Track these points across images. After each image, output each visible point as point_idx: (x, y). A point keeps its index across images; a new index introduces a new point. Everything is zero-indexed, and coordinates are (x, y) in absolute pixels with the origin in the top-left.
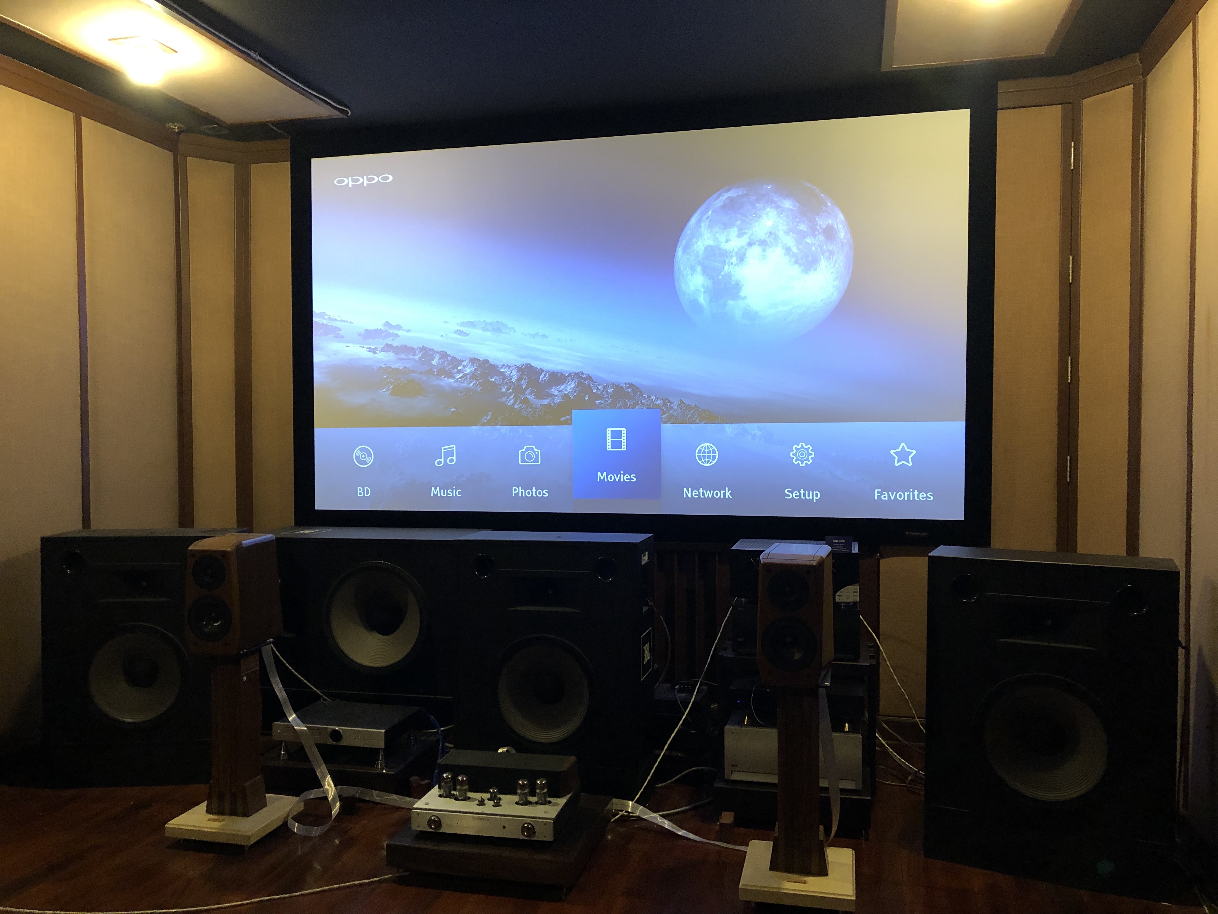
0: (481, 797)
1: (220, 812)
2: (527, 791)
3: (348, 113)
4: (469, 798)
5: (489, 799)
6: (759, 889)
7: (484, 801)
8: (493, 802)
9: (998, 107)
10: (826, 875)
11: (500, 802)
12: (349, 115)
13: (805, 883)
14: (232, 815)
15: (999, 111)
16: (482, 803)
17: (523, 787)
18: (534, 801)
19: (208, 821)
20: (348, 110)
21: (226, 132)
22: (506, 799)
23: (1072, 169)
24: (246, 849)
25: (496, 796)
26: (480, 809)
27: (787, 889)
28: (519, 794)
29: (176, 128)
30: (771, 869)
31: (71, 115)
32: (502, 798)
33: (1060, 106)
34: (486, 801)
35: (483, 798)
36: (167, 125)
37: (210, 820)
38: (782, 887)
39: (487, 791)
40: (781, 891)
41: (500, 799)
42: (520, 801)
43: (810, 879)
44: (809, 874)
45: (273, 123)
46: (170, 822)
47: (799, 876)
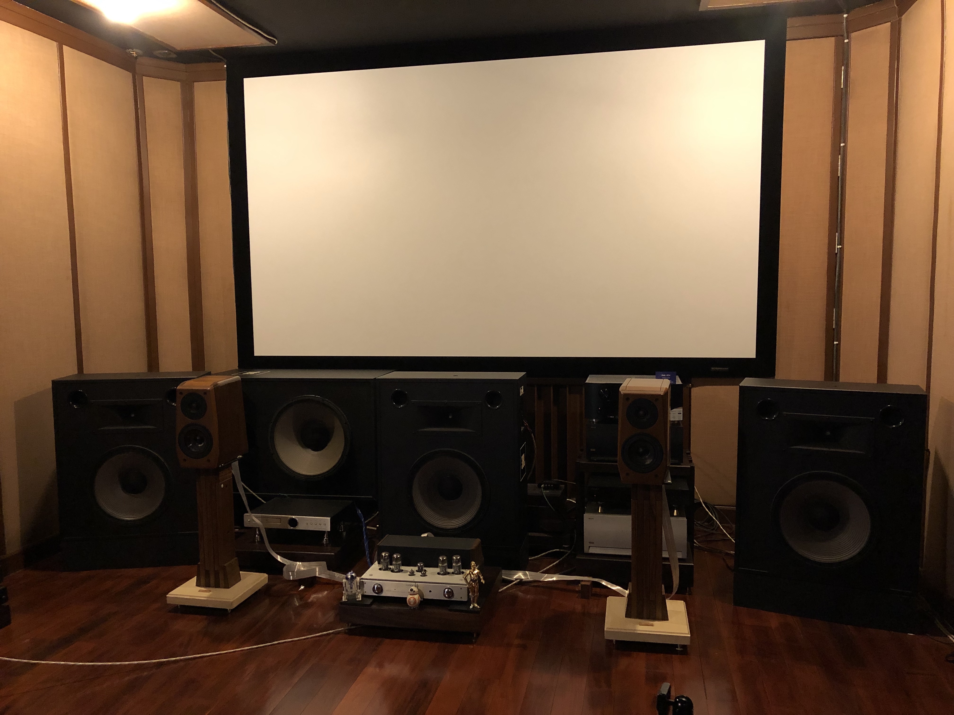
0: (412, 570)
1: (207, 585)
2: (446, 564)
3: (275, 42)
4: (402, 571)
5: (417, 571)
6: (619, 631)
7: (414, 572)
8: (421, 573)
9: (787, 39)
10: (668, 620)
11: (426, 573)
12: (276, 43)
13: (652, 625)
14: (216, 587)
15: (787, 42)
16: (412, 574)
17: (443, 561)
18: (452, 572)
19: (199, 591)
20: (275, 39)
21: (174, 56)
22: (429, 570)
23: (842, 87)
24: (229, 612)
25: (422, 568)
26: (411, 578)
27: (639, 630)
28: (440, 566)
29: (135, 53)
30: (626, 617)
31: (55, 44)
32: (427, 570)
33: (834, 38)
34: (416, 573)
35: (413, 570)
36: (127, 51)
37: (200, 591)
38: (636, 629)
39: (415, 566)
40: (636, 632)
41: (425, 570)
42: (441, 572)
43: (656, 623)
44: (655, 619)
45: (212, 49)
46: (170, 593)
47: (648, 621)
